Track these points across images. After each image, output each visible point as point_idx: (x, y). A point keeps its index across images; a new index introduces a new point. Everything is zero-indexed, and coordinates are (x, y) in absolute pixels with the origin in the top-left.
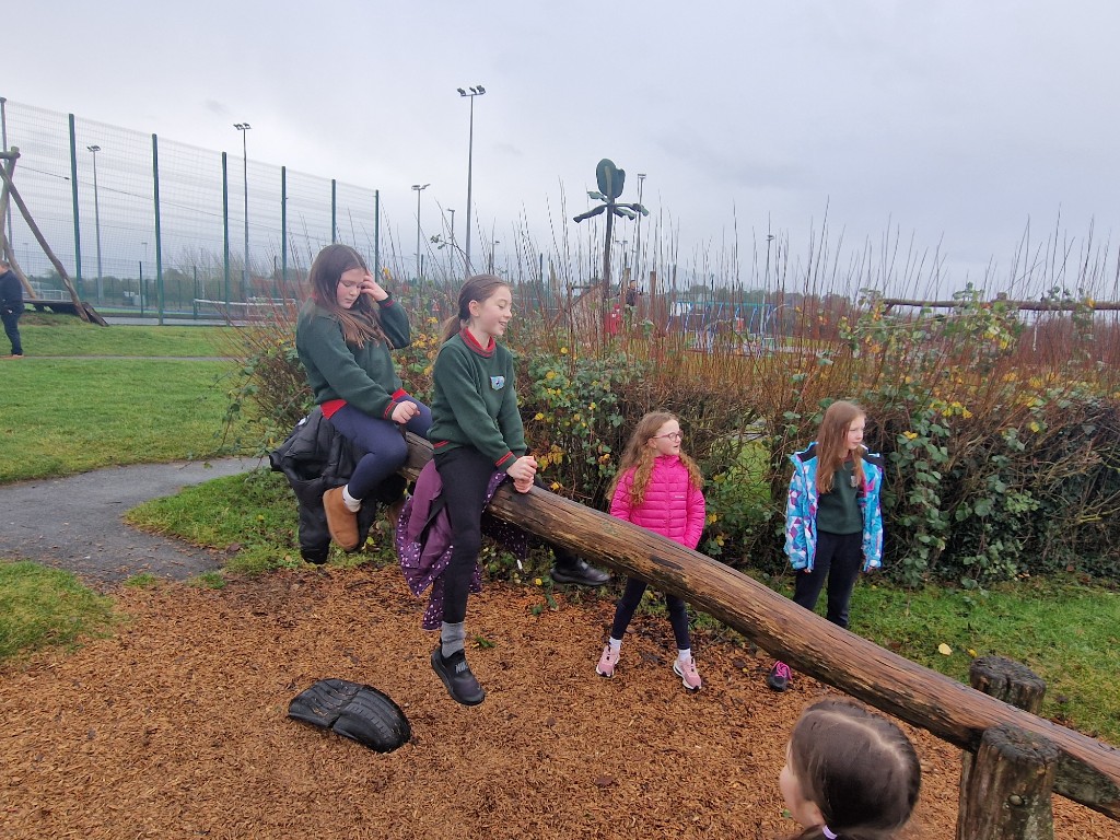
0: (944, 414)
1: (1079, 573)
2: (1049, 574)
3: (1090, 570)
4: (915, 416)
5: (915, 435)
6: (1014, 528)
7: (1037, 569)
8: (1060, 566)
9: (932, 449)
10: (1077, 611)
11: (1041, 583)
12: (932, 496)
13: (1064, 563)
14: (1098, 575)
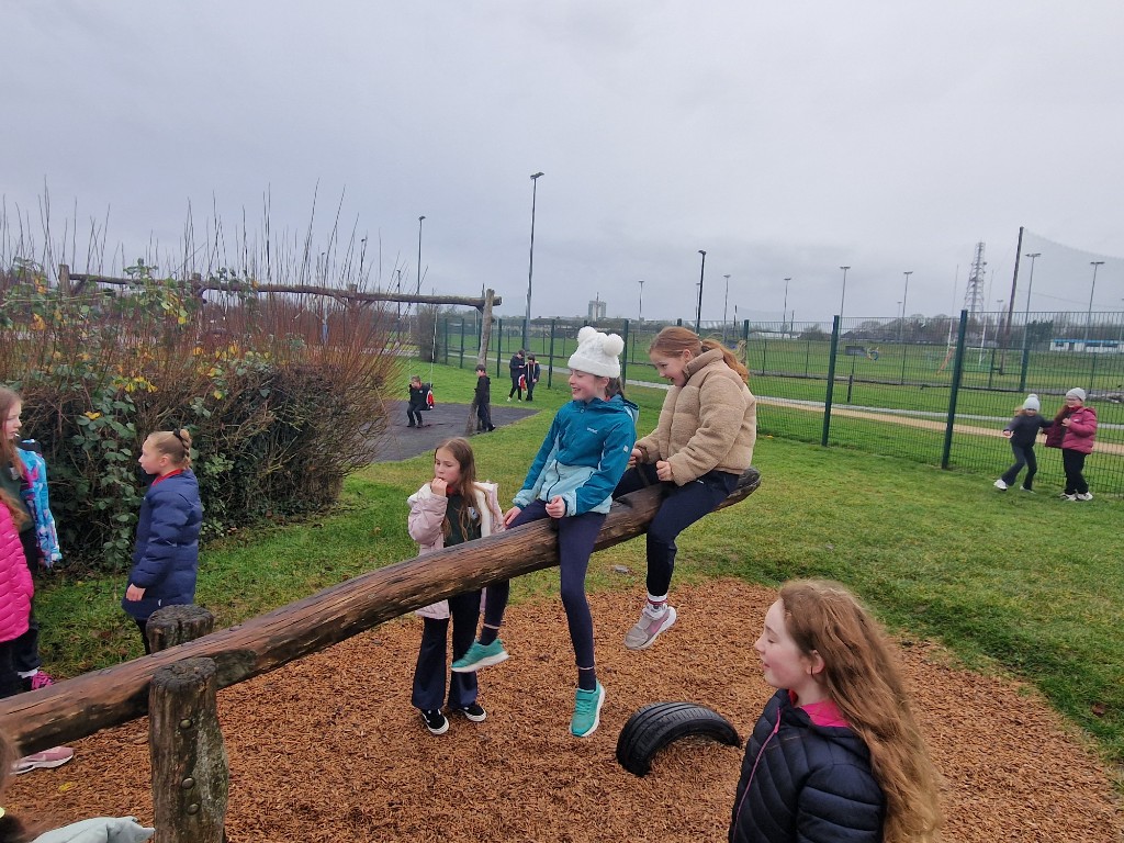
0: (127, 389)
1: (276, 517)
2: (251, 524)
3: (284, 511)
4: (96, 395)
5: (97, 414)
6: (215, 489)
7: (243, 521)
8: (261, 514)
9: (117, 426)
10: (272, 548)
11: (246, 533)
12: (125, 474)
13: (263, 511)
14: (290, 514)
